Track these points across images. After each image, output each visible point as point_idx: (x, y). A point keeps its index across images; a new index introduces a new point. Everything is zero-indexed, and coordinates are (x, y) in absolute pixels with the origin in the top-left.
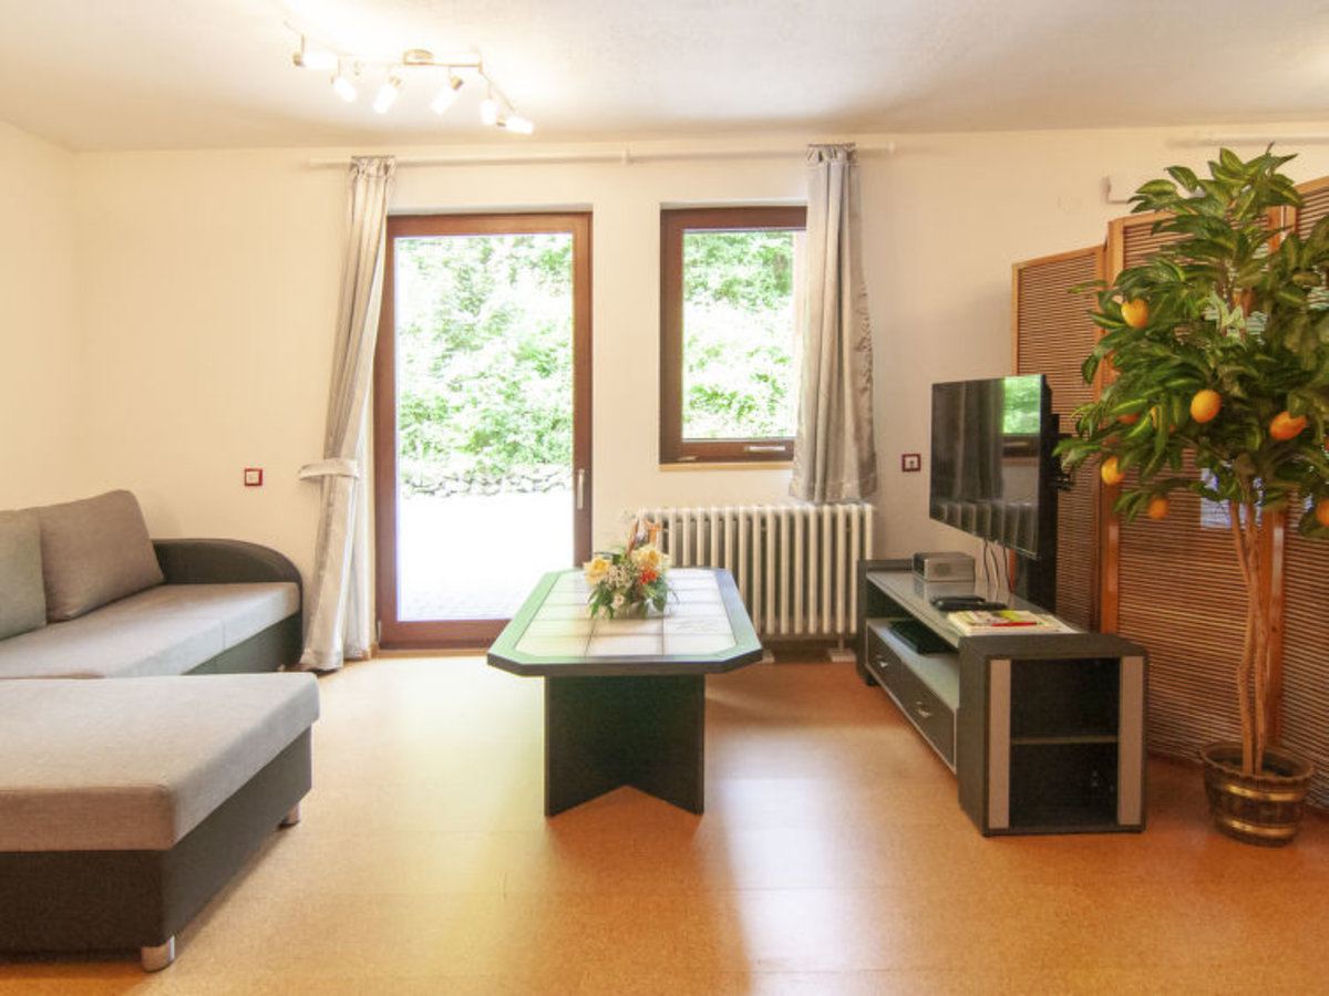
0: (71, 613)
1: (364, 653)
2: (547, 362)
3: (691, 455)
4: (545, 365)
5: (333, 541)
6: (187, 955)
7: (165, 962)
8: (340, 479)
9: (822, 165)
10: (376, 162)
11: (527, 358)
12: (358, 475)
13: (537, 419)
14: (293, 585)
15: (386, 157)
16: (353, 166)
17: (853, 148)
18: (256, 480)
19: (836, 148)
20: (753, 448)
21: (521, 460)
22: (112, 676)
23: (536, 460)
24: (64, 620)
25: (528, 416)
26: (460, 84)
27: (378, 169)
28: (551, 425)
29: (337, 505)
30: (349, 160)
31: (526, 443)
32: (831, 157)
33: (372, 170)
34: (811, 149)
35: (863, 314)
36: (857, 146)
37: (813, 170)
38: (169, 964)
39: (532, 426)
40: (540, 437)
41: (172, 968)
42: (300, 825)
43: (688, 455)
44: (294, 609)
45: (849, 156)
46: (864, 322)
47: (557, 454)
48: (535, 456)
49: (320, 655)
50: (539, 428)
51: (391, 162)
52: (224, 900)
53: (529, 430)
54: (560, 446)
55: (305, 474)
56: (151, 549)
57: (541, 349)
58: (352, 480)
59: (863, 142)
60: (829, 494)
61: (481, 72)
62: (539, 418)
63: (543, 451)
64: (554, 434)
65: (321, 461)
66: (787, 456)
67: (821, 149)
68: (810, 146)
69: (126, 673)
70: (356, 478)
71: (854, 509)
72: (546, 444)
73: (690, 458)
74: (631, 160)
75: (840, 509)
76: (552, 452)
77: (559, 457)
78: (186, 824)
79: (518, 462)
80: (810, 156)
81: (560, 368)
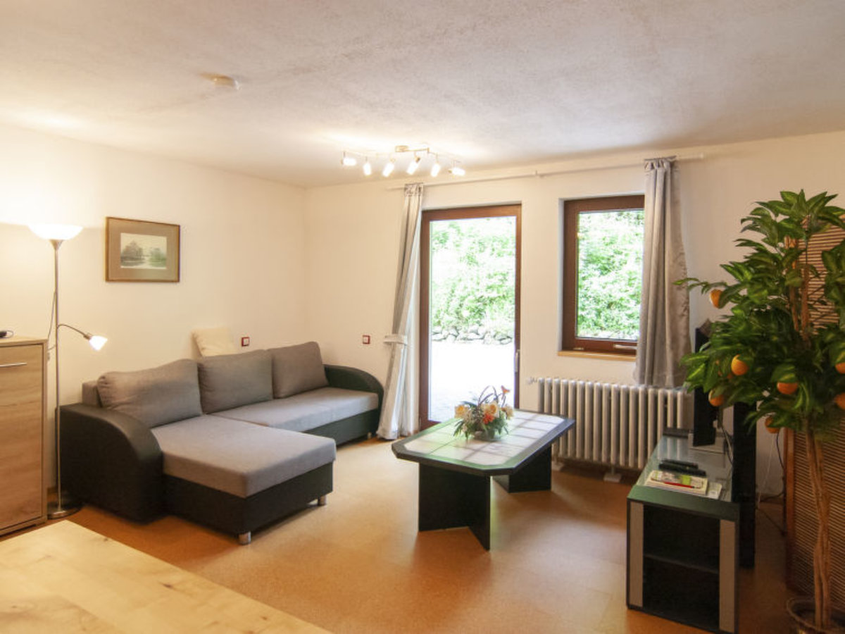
0: (282, 395)
1: (409, 434)
2: (608, 264)
3: (581, 347)
4: (607, 266)
5: (393, 376)
6: (254, 543)
7: (245, 542)
8: (397, 345)
9: (653, 172)
10: (415, 186)
11: (593, 262)
12: (407, 343)
13: (597, 301)
14: (375, 395)
15: (419, 183)
16: (405, 189)
17: (673, 160)
18: (367, 341)
19: (663, 160)
20: (618, 346)
21: (585, 327)
22: (272, 427)
23: (596, 327)
24: (279, 398)
25: (591, 299)
26: (419, 159)
27: (416, 189)
28: (607, 305)
29: (396, 357)
30: (403, 186)
31: (588, 317)
32: (659, 166)
33: (413, 190)
34: (647, 162)
35: (681, 265)
36: (677, 158)
37: (648, 175)
38: (247, 544)
39: (593, 305)
40: (599, 313)
41: (249, 545)
42: (326, 507)
43: (579, 346)
44: (375, 406)
45: (672, 165)
46: (683, 271)
47: (611, 324)
48: (596, 325)
49: (385, 431)
50: (598, 307)
51: (422, 186)
52: (278, 528)
53: (591, 308)
54: (613, 320)
55: (387, 340)
56: (323, 369)
57: (603, 255)
58: (403, 346)
59: (681, 154)
60: (655, 381)
61: (428, 152)
62: (599, 301)
63: (601, 321)
64: (608, 311)
65: (391, 334)
66: (633, 353)
67: (653, 161)
68: (646, 160)
69: (279, 426)
70: (405, 345)
71: (669, 392)
72: (603, 318)
73: (580, 349)
74: (542, 176)
75: (660, 392)
76: (607, 323)
77: (612, 326)
78: (252, 490)
79: (584, 328)
80: (646, 166)
81: (616, 268)
